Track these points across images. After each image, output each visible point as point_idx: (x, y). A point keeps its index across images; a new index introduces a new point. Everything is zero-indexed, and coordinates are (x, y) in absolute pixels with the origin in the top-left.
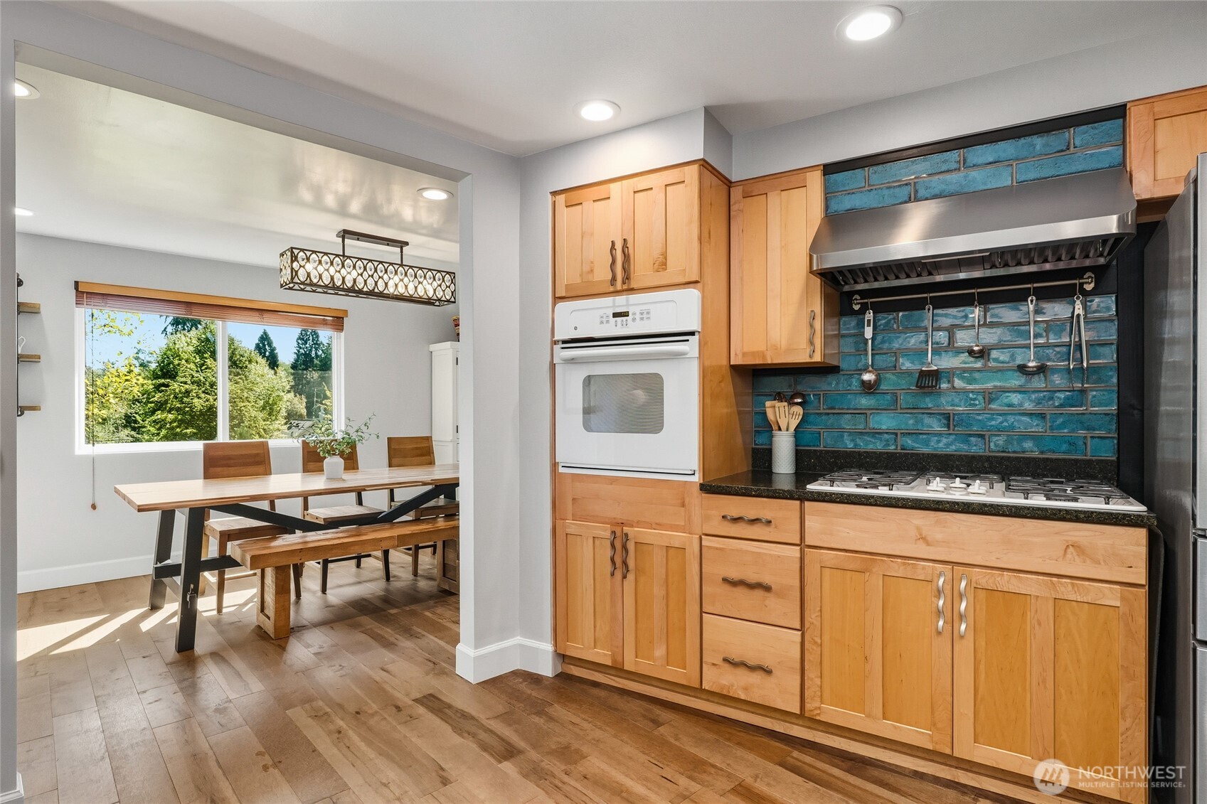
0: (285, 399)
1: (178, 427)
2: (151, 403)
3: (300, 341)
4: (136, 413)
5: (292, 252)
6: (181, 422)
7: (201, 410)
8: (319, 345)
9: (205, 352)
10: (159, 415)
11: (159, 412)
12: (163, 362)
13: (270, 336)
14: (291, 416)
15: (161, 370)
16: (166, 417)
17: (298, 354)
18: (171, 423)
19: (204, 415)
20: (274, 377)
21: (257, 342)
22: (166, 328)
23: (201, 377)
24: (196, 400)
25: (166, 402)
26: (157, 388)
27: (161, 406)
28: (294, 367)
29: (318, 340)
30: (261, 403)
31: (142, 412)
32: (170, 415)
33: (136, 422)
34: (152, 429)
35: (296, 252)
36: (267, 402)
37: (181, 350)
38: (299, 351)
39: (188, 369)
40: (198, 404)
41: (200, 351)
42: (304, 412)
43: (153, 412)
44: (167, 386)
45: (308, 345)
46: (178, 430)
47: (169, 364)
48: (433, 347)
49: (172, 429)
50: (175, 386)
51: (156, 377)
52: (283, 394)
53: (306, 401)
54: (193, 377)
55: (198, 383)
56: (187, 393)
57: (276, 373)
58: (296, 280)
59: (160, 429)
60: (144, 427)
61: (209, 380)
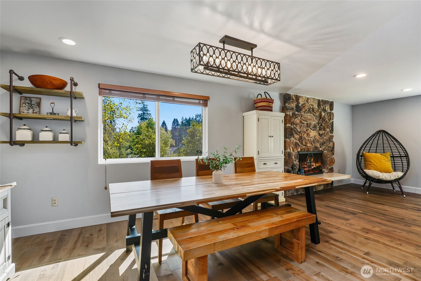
0: (170, 141)
1: (141, 149)
2: (135, 142)
3: (173, 124)
4: (131, 145)
5: (200, 46)
6: (142, 148)
7: (147, 144)
8: (178, 125)
9: (149, 127)
10: (137, 146)
11: (137, 145)
12: (138, 130)
13: (165, 122)
14: (172, 146)
15: (138, 133)
16: (139, 146)
17: (173, 128)
18: (140, 148)
19: (148, 146)
20: (167, 134)
21: (162, 124)
22: (139, 121)
23: (147, 134)
24: (146, 141)
25: (139, 142)
26: (136, 137)
27: (137, 143)
28: (171, 131)
29: (178, 123)
30: (163, 142)
31: (133, 145)
32: (140, 146)
33: (131, 147)
34: (135, 149)
35: (202, 45)
36: (165, 142)
37: (142, 126)
38: (173, 127)
39: (144, 132)
40: (147, 142)
41: (147, 127)
42: (174, 144)
43: (135, 145)
44: (139, 137)
45: (175, 125)
46: (142, 150)
47: (139, 131)
48: (244, 114)
49: (140, 150)
50: (141, 137)
51: (136, 134)
52: (169, 139)
53: (175, 141)
54: (145, 134)
55: (147, 136)
56: (144, 139)
57: (167, 133)
58: (202, 63)
59: (137, 149)
60: (134, 149)
61: (150, 135)
